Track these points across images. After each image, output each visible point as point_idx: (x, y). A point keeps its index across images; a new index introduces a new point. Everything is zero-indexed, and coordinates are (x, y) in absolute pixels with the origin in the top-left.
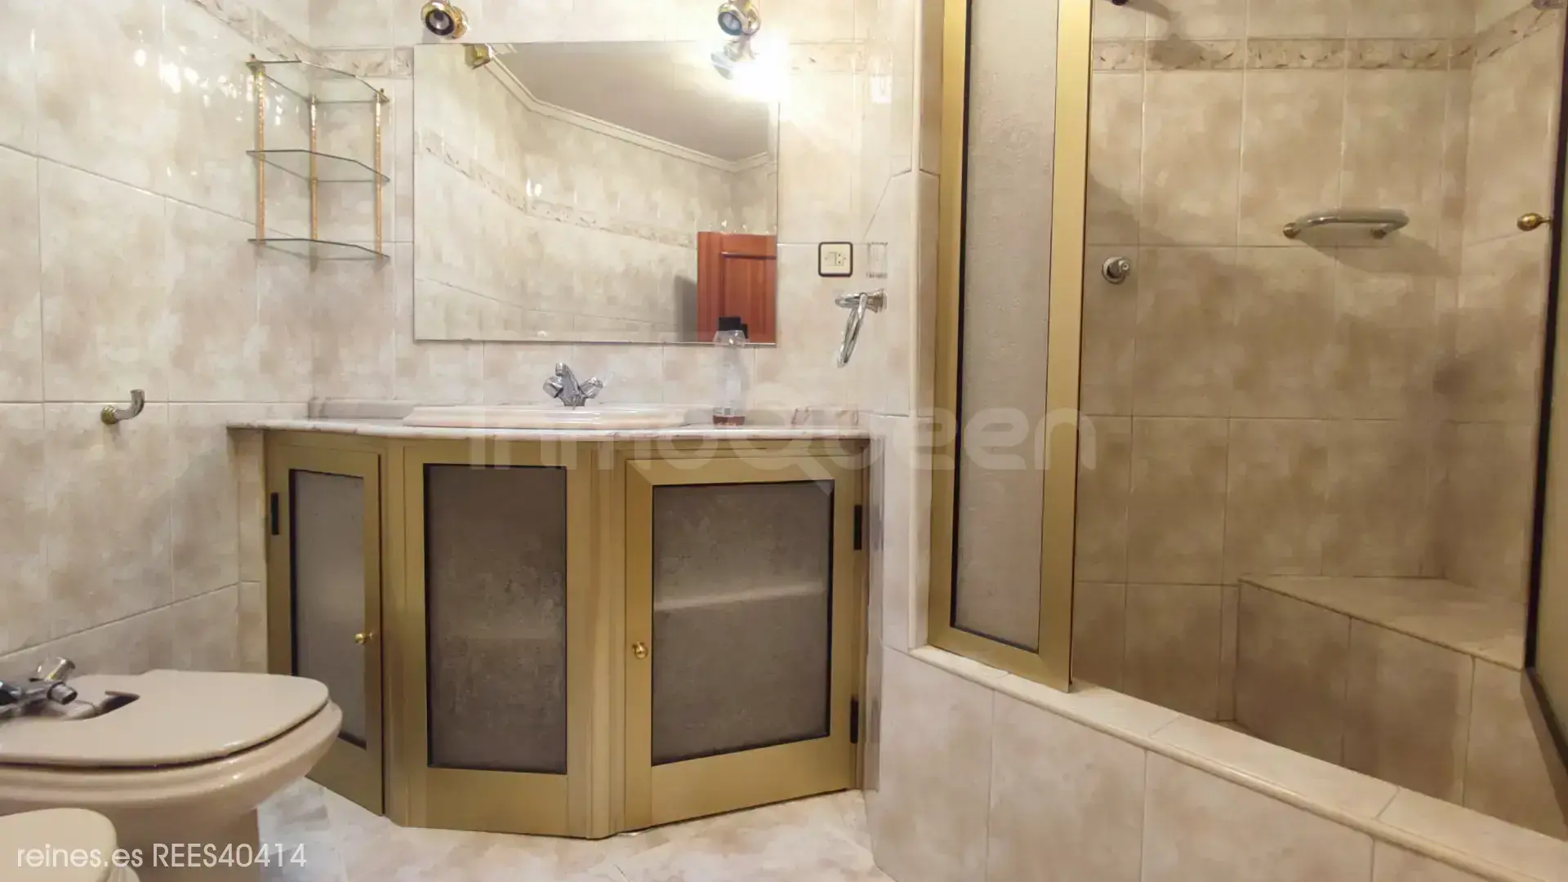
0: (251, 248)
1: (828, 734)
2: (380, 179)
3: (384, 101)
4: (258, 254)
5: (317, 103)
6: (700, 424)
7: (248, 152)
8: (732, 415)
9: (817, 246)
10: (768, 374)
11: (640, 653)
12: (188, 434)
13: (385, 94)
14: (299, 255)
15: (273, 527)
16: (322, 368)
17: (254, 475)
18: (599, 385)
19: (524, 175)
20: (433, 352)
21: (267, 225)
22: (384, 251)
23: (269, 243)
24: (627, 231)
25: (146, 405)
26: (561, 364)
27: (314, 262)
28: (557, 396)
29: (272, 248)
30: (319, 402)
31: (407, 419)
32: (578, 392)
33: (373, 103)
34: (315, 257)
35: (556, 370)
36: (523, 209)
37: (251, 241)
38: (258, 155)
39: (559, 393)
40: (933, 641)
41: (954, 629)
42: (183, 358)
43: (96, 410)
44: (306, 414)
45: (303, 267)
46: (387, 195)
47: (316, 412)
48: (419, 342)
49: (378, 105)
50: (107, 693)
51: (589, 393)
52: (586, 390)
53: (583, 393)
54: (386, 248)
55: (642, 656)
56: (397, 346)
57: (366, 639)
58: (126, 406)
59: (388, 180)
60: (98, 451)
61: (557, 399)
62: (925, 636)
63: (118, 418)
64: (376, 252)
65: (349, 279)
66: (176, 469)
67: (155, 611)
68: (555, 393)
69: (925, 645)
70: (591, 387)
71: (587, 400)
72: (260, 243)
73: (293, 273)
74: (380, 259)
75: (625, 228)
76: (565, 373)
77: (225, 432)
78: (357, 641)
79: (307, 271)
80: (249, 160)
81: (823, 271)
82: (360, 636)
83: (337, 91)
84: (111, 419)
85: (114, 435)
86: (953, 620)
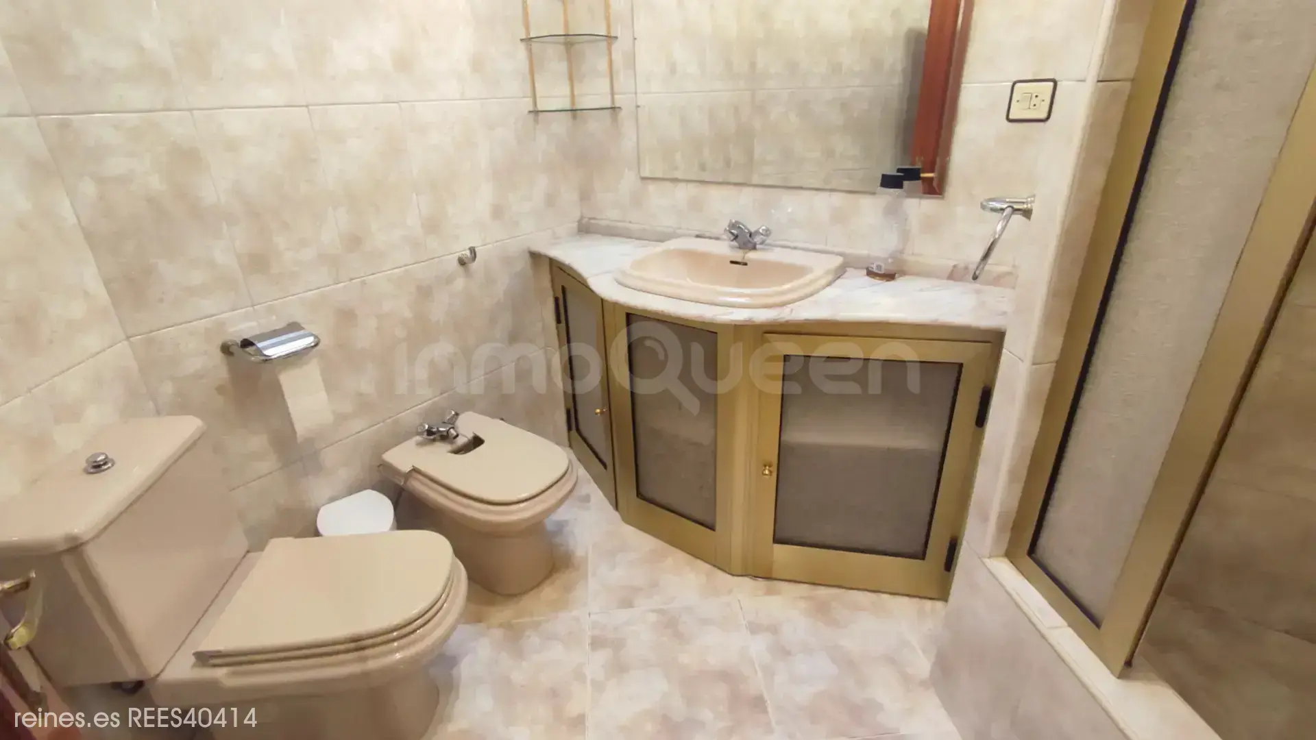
0: (529, 119)
1: (923, 559)
2: (611, 41)
4: (536, 121)
7: (521, 41)
8: (882, 272)
9: (1011, 84)
10: (930, 226)
12: (508, 261)
15: (558, 321)
16: (585, 196)
17: (546, 282)
18: (768, 232)
20: (652, 187)
21: (539, 100)
22: (617, 104)
23: (542, 113)
25: (477, 253)
28: (733, 241)
29: (544, 116)
30: (584, 221)
32: (749, 239)
37: (530, 112)
38: (528, 43)
39: (735, 238)
40: (1010, 555)
41: (1030, 559)
42: (498, 212)
43: (454, 259)
44: (576, 231)
46: (617, 53)
47: (583, 228)
48: (644, 179)
50: (470, 437)
51: (757, 239)
52: (757, 236)
53: (753, 240)
54: (620, 100)
55: (766, 476)
56: (628, 181)
57: (602, 413)
58: (468, 255)
59: (617, 39)
60: (460, 283)
62: (1004, 546)
63: (466, 262)
65: (596, 126)
66: (503, 283)
68: (732, 238)
69: (1002, 556)
70: (760, 234)
71: (758, 246)
72: (536, 112)
73: (560, 125)
74: (615, 109)
77: (528, 255)
78: (597, 414)
79: (570, 122)
80: (523, 48)
81: (1011, 117)
82: (598, 411)
84: (462, 262)
85: (468, 274)
86: (1032, 551)
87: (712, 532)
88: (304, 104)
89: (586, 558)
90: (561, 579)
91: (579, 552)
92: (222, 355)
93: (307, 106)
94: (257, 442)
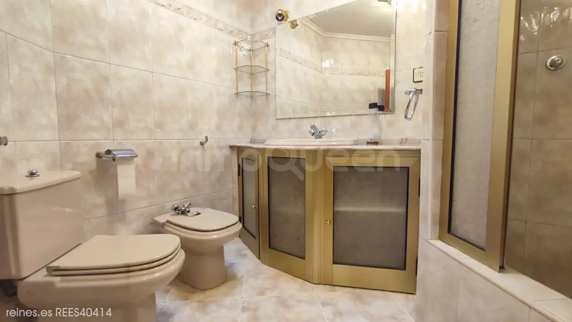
0: (235, 96)
1: (405, 269)
2: (267, 70)
3: (268, 46)
4: (237, 97)
5: (252, 51)
6: (362, 144)
7: (234, 69)
8: (373, 141)
9: (413, 70)
10: (390, 124)
11: (328, 224)
12: (220, 148)
13: (269, 44)
14: (247, 96)
15: (239, 175)
16: (254, 129)
18: (326, 131)
19: (322, 60)
20: (280, 122)
21: (239, 88)
22: (268, 93)
23: (239, 94)
24: (359, 74)
25: (208, 140)
26: (312, 124)
27: (252, 98)
28: (313, 135)
29: (240, 95)
30: (253, 138)
31: (265, 143)
32: (319, 134)
33: (265, 47)
34: (252, 96)
35: (311, 126)
36: (321, 72)
37: (235, 94)
38: (236, 69)
39: (313, 134)
40: (441, 238)
41: (449, 234)
42: (219, 127)
43: (199, 141)
44: (250, 142)
45: (249, 100)
46: (269, 75)
47: (252, 142)
48: (277, 119)
49: (266, 48)
50: (196, 212)
51: (322, 134)
52: (322, 133)
53: (320, 134)
54: (269, 92)
55: (328, 225)
56: (271, 121)
57: (255, 207)
58: (204, 140)
59: (269, 70)
61: (313, 136)
62: (437, 235)
63: (203, 143)
64: (266, 93)
65: (260, 101)
67: (212, 194)
68: (312, 134)
69: (437, 239)
70: (323, 132)
71: (323, 136)
72: (237, 94)
73: (247, 101)
74: (267, 94)
75: (358, 73)
76: (313, 127)
77: (229, 147)
78: (252, 208)
79: (250, 100)
80: (234, 71)
81: (415, 81)
82: (253, 206)
83: (257, 46)
84: (202, 144)
85: (203, 148)
86: (449, 230)
87: (304, 260)
88: (151, 71)
89: (243, 276)
90: (229, 284)
91: (240, 274)
92: (96, 157)
93: (152, 72)
94: (101, 200)
